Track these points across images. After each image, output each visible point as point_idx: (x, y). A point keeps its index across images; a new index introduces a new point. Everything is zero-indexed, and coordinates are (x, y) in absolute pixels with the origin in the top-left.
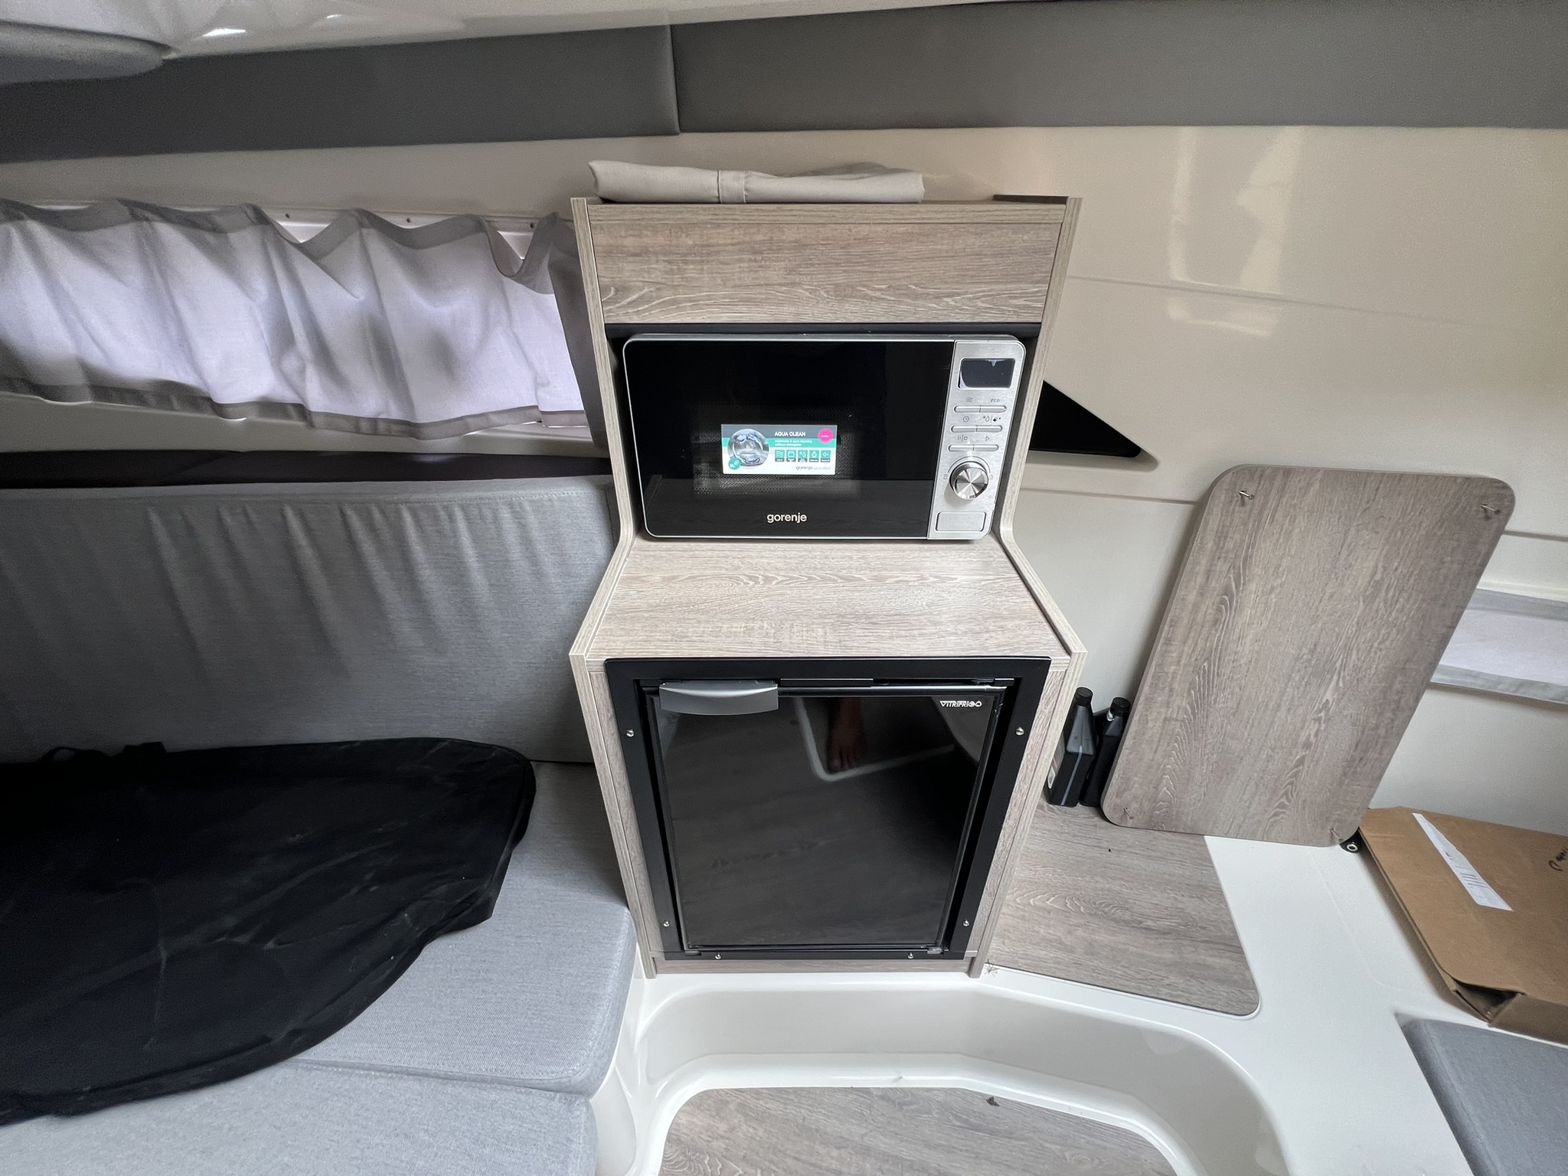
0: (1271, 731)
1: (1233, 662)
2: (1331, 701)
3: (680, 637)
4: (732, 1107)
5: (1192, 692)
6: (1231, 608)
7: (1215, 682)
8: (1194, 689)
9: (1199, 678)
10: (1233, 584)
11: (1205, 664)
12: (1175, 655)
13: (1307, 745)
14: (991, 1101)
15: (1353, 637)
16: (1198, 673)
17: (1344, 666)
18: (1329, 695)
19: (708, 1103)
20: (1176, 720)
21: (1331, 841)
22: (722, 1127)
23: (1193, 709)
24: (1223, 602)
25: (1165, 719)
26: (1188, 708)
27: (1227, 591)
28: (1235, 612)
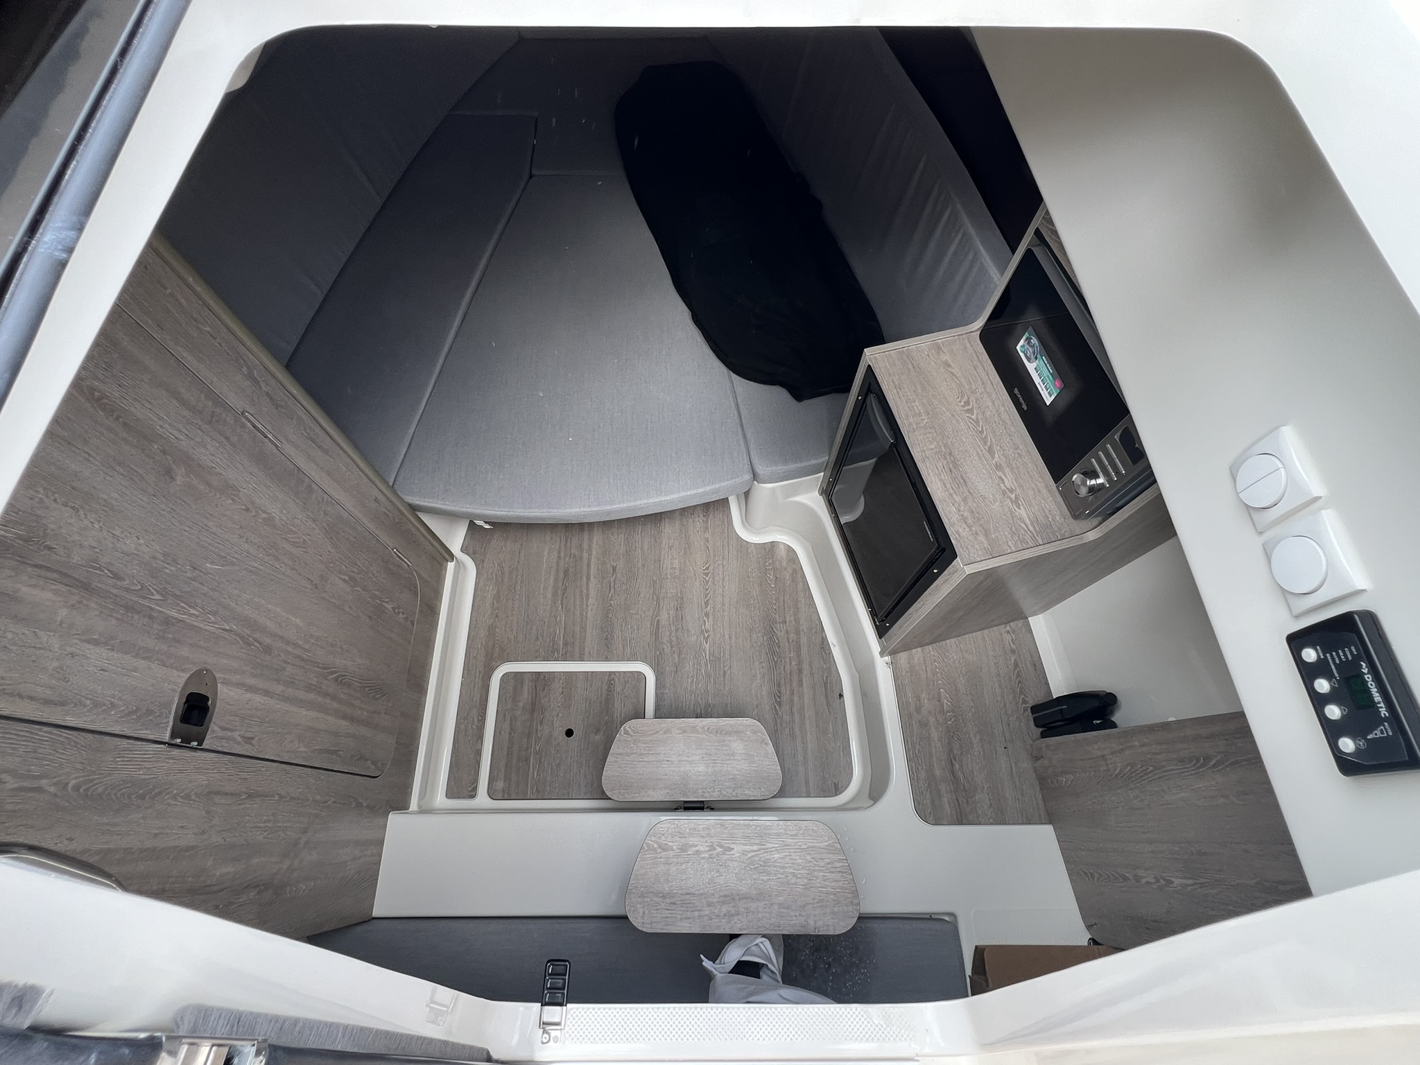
0: (1133, 844)
1: (1162, 790)
2: (1174, 885)
3: (898, 387)
4: (794, 566)
5: (1129, 768)
6: (1197, 768)
7: (1143, 782)
8: (1132, 768)
9: (1140, 768)
10: (1214, 761)
11: (1151, 768)
12: (1146, 740)
13: (1137, 879)
14: (841, 696)
15: (1226, 885)
16: (1142, 766)
17: (1202, 885)
18: (1177, 881)
19: (792, 554)
20: (1107, 764)
21: (1088, 926)
22: (784, 564)
23: (1119, 773)
24: (1198, 760)
25: (1103, 756)
26: (1119, 769)
27: (1207, 758)
28: (1195, 773)
